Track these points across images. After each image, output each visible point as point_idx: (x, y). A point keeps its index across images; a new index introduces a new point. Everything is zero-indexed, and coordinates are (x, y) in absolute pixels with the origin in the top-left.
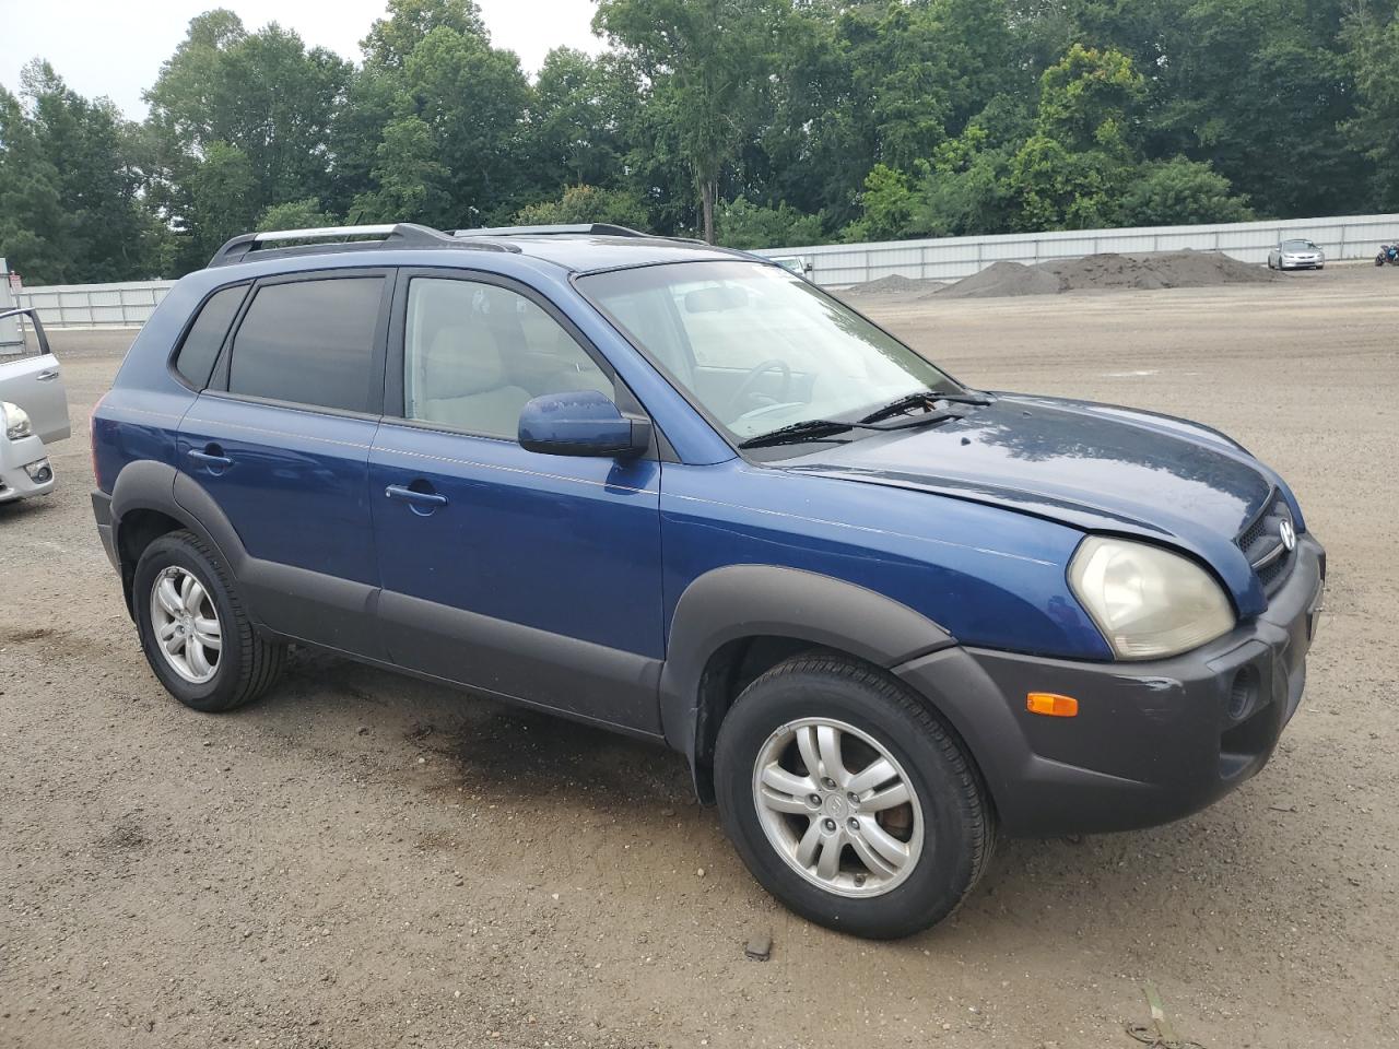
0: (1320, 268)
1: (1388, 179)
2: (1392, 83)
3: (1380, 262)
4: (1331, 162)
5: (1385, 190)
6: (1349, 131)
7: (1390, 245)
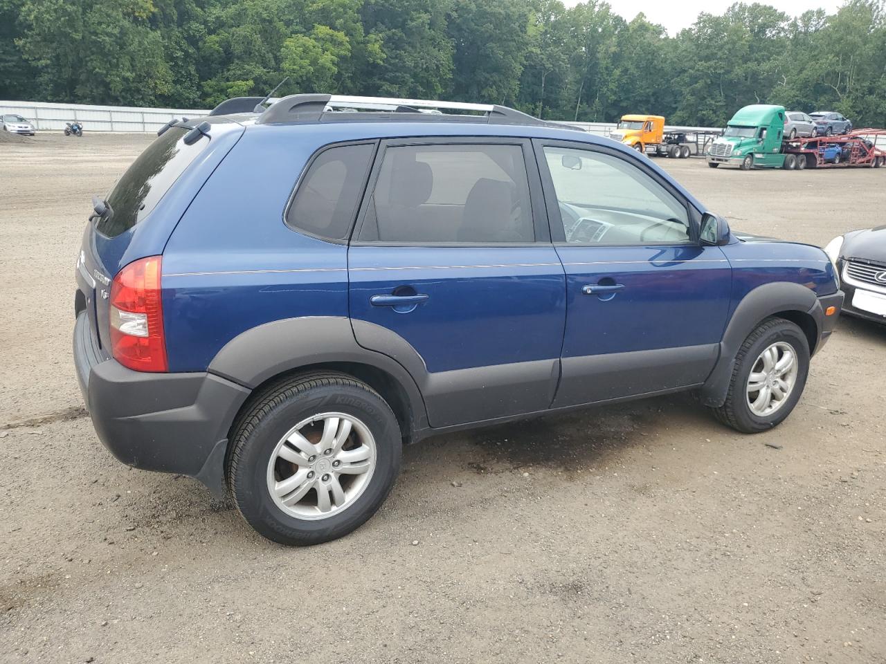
0: (32, 135)
1: (51, 81)
2: (48, 19)
3: (67, 133)
4: (10, 64)
5: (49, 88)
6: (24, 46)
7: (72, 123)
